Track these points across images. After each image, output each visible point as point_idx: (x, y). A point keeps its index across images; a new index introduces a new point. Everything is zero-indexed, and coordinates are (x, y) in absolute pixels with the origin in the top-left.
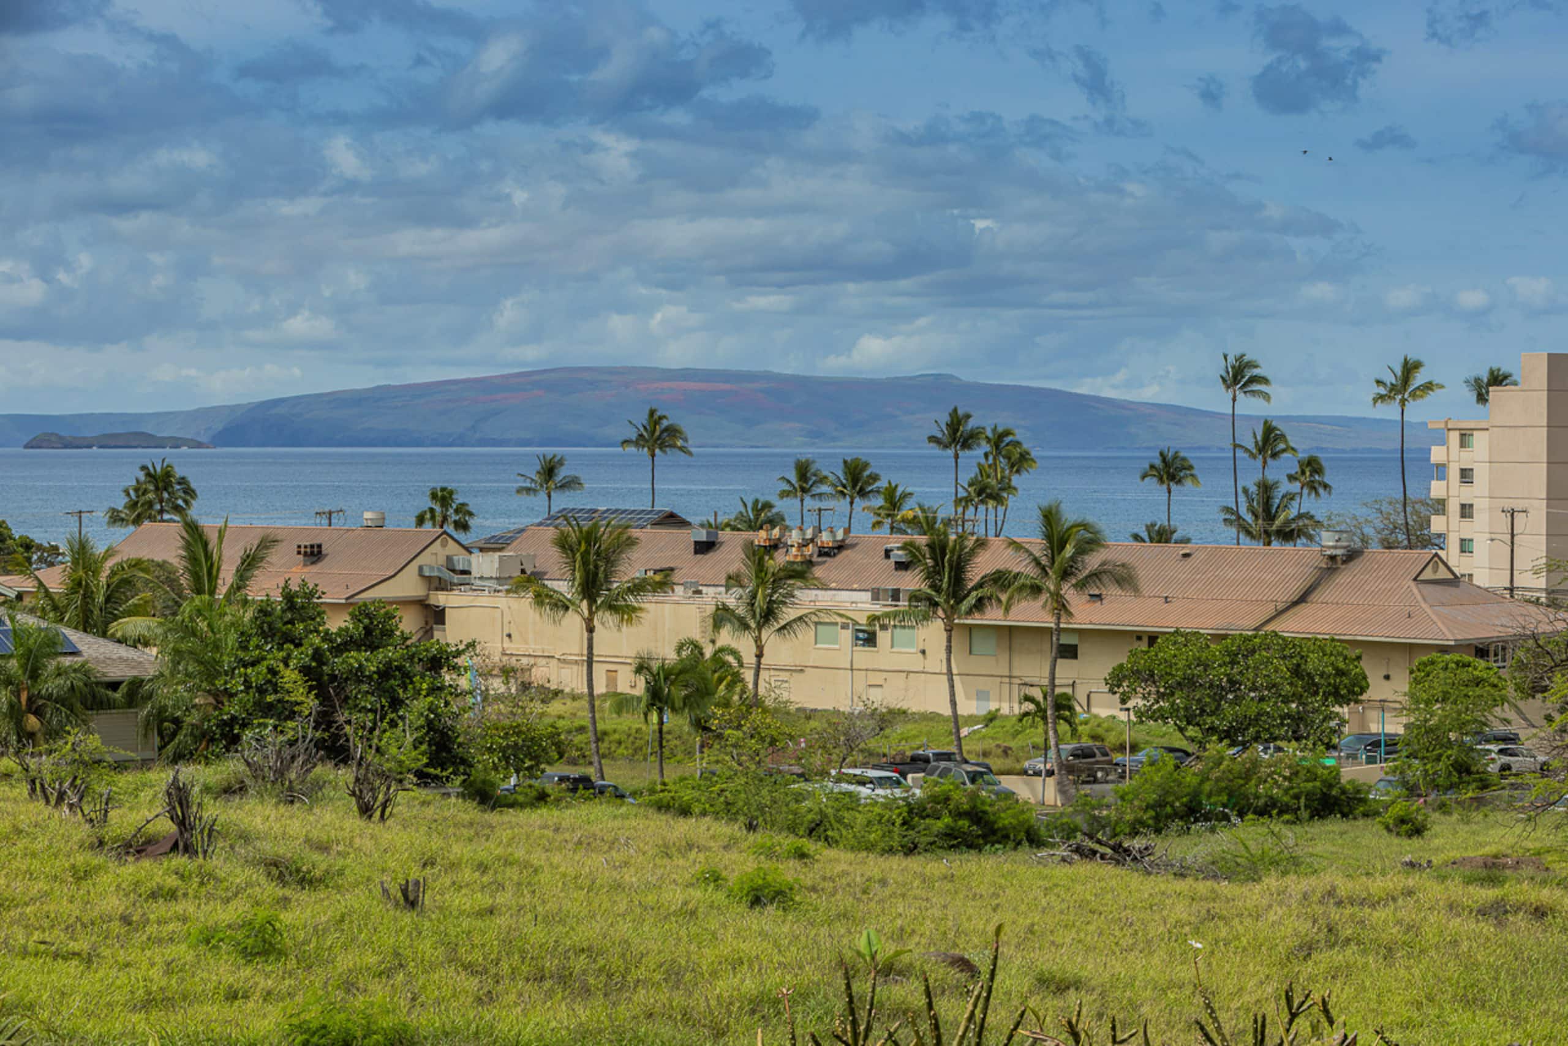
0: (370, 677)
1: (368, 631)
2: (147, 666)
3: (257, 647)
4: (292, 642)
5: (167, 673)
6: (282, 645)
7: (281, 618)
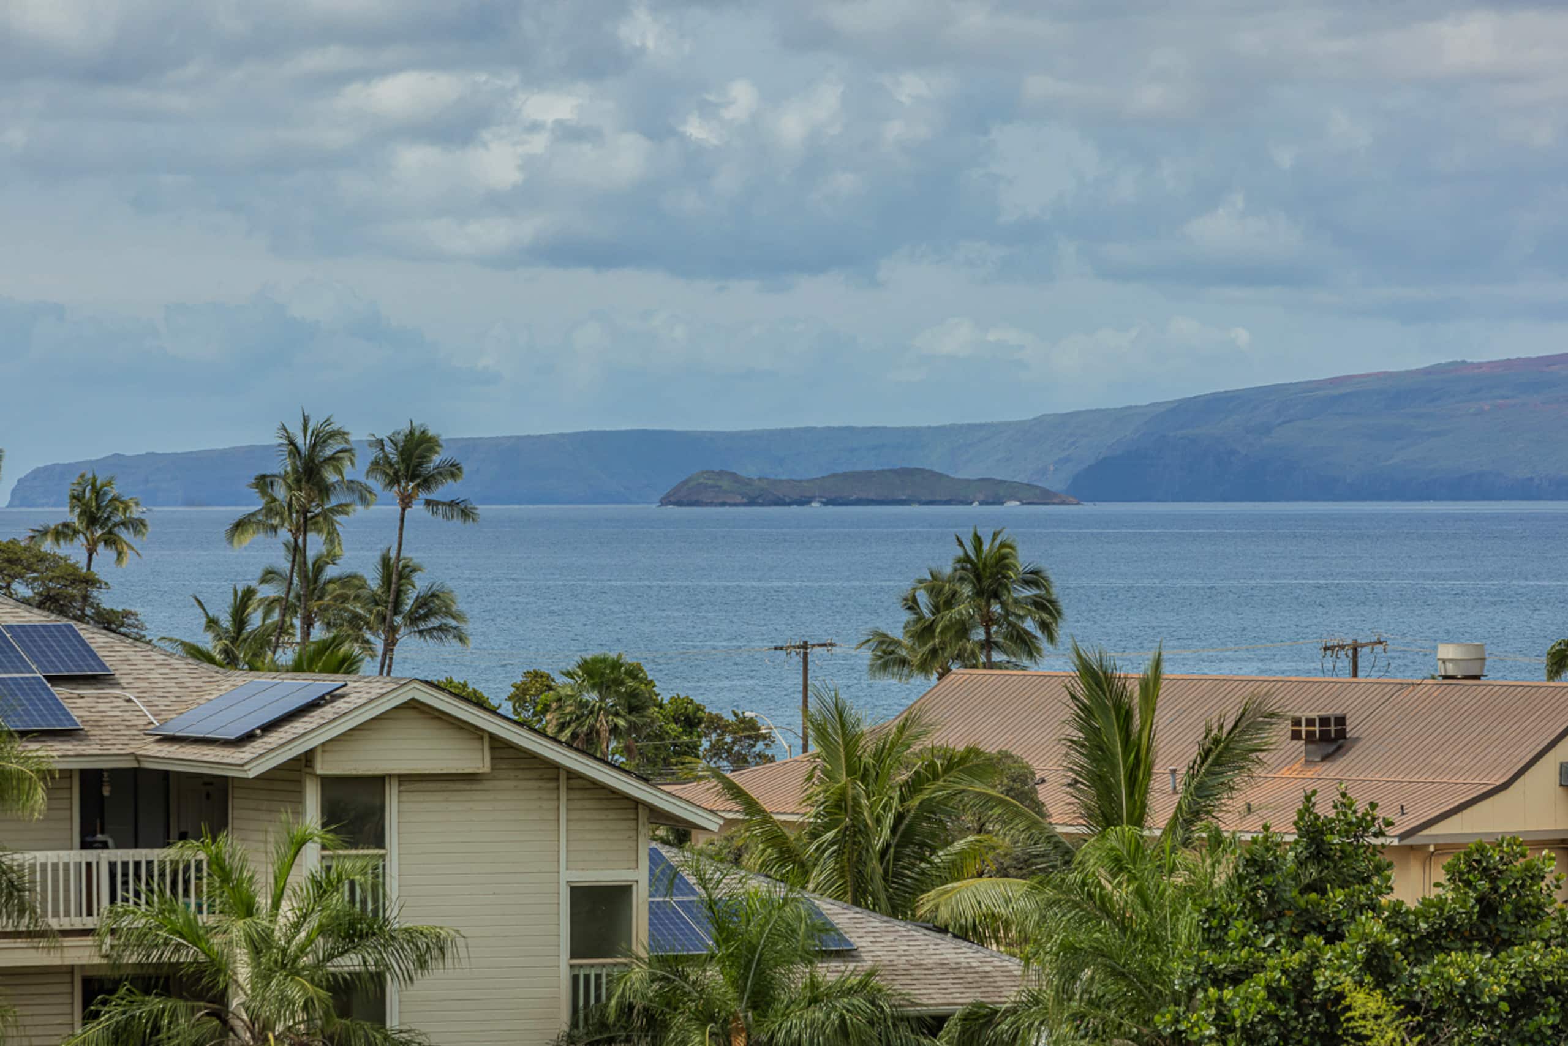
0: (1492, 1008)
1: (1487, 907)
2: (1000, 980)
3: (1245, 941)
4: (1320, 929)
5: (1049, 995)
6: (1300, 936)
7: (1296, 878)
